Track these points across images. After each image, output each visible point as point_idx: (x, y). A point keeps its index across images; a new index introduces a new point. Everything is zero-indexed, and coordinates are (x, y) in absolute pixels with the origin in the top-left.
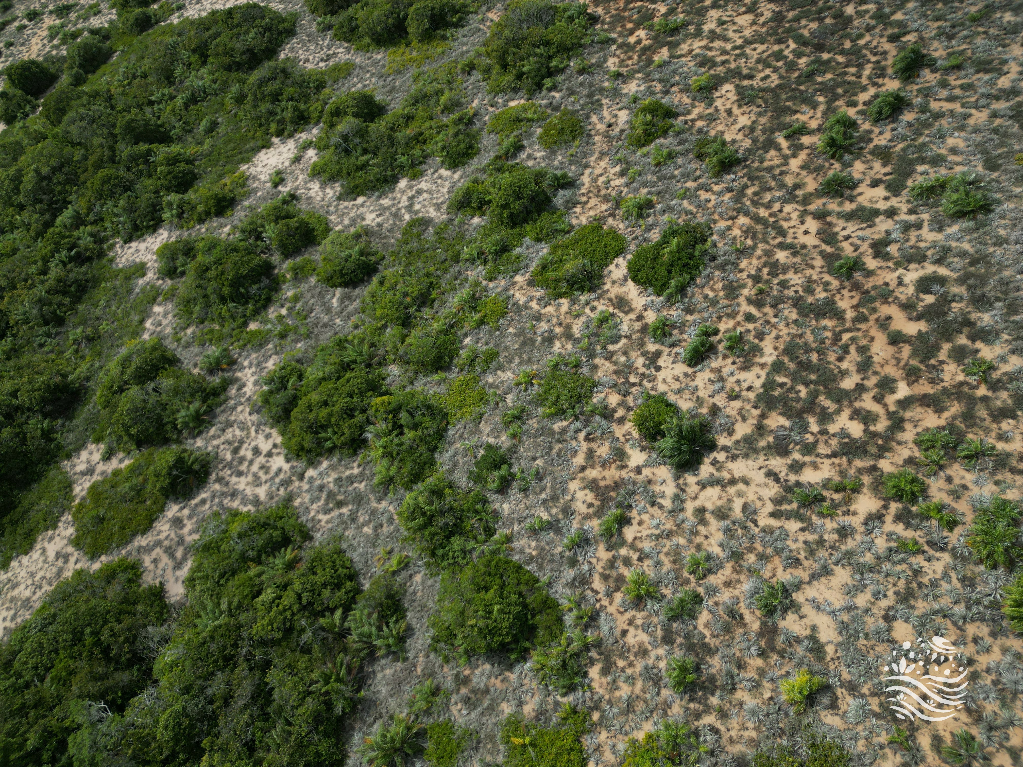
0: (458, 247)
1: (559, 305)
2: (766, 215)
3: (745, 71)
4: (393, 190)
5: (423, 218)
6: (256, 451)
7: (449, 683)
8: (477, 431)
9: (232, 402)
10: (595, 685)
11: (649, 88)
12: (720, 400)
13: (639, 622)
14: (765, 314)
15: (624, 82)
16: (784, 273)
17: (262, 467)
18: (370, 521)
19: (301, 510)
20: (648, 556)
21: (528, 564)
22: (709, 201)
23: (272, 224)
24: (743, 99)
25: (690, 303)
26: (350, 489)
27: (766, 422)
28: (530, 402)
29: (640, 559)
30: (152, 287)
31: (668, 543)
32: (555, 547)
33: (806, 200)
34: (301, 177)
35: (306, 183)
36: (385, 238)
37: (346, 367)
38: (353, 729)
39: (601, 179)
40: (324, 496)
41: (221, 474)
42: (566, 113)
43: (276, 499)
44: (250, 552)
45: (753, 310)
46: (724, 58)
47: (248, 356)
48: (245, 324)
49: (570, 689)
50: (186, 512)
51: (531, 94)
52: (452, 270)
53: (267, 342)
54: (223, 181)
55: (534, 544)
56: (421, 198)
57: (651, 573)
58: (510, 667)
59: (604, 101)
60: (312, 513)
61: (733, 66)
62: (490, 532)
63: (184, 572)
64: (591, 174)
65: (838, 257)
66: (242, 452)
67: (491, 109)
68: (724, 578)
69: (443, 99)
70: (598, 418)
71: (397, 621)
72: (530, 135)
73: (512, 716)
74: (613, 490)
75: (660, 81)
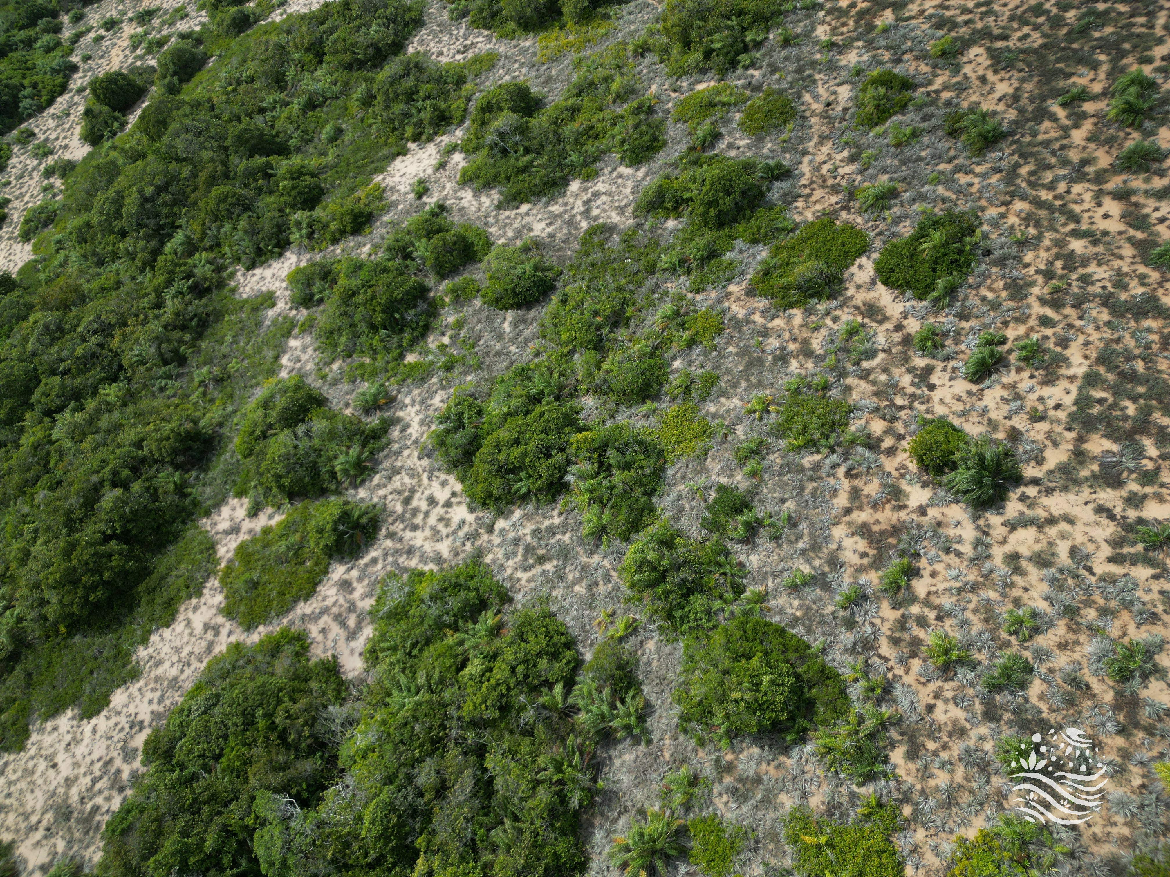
0: (652, 256)
1: (790, 317)
2: (1050, 197)
3: (996, 31)
4: (563, 194)
5: (604, 225)
6: (432, 501)
7: (708, 770)
8: (703, 470)
9: (396, 446)
10: (901, 772)
11: (874, 57)
12: (1020, 422)
13: (949, 694)
14: (1066, 317)
15: (840, 53)
16: (1085, 266)
17: (441, 519)
18: (581, 579)
19: (495, 568)
20: (949, 614)
21: (793, 627)
22: (971, 185)
23: (424, 240)
24: (999, 63)
25: (964, 307)
26: (552, 541)
27: (1085, 446)
28: (769, 434)
29: (939, 618)
30: (286, 318)
31: (974, 598)
32: (825, 606)
33: (1100, 178)
34: (448, 186)
35: (455, 192)
36: (559, 250)
37: (537, 399)
38: (592, 825)
39: (825, 168)
40: (521, 550)
41: (392, 528)
42: (770, 93)
43: (462, 555)
44: (446, 618)
45: (1049, 312)
46: (966, 17)
47: (410, 392)
48: (402, 356)
49: (870, 777)
50: (355, 573)
51: (723, 74)
52: (647, 284)
53: (430, 376)
54: (356, 195)
55: (796, 603)
56: (599, 202)
57: (956, 635)
58: (786, 751)
59: (817, 77)
60: (509, 571)
61: (979, 25)
62: (739, 590)
63: (360, 643)
64: (811, 161)
65: (1154, 244)
66: (415, 503)
67: (674, 95)
68: (1057, 639)
69: (615, 86)
70: (860, 449)
71: (633, 697)
72: (727, 122)
73: (796, 809)
74: (892, 535)
75: (888, 48)
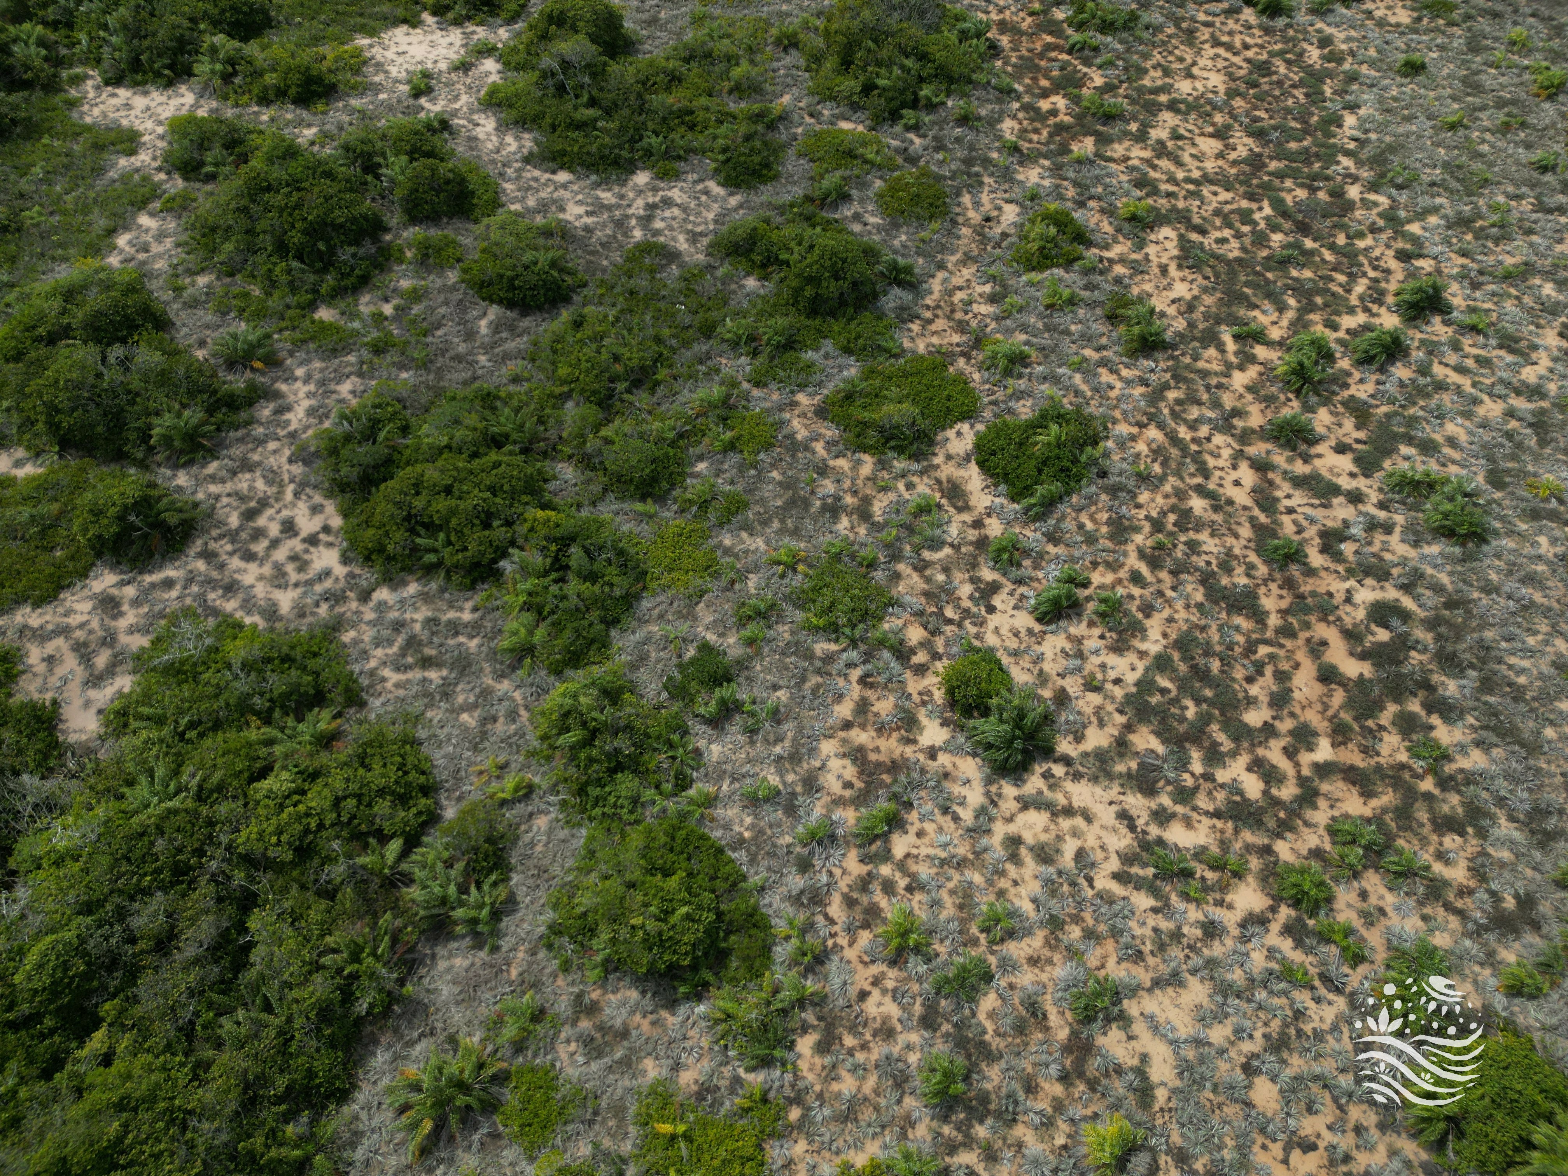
0: (715, 315)
1: (859, 463)
2: (1188, 437)
3: (1196, 220)
4: (623, 183)
5: (664, 247)
6: (289, 528)
7: (563, 1006)
8: (689, 615)
9: (260, 430)
10: (803, 1065)
11: (1057, 186)
12: (1072, 684)
13: (890, 984)
14: (1159, 581)
15: (1021, 163)
16: (1197, 531)
17: (294, 558)
18: (475, 706)
19: (354, 652)
20: (922, 888)
21: (734, 850)
22: (1112, 388)
23: (404, 158)
24: (1186, 258)
25: (1057, 528)
26: (451, 642)
27: (1133, 738)
28: (786, 598)
29: (909, 889)
30: (146, 179)
31: (956, 876)
32: (782, 834)
33: (1245, 437)
34: (464, 98)
35: (472, 111)
36: (592, 253)
37: (497, 442)
38: (376, 1042)
39: (959, 296)
40: (400, 640)
41: (212, 545)
42: (925, 173)
43: (309, 619)
44: (257, 700)
45: (1144, 570)
46: (1171, 188)
47: (308, 361)
48: (312, 306)
49: (766, 1062)
50: (130, 591)
51: (877, 122)
52: (696, 347)
53: (347, 349)
54: (321, 49)
55: (748, 820)
56: (667, 214)
57: (922, 914)
58: (672, 1005)
59: (987, 180)
60: (373, 663)
61: (1181, 204)
62: (683, 783)
63: (104, 695)
64: (945, 280)
65: (1274, 535)
66: (261, 521)
67: (809, 120)
68: (1030, 951)
69: (737, 72)
70: (886, 654)
71: (495, 884)
72: (863, 185)
73: (658, 1082)
74: (888, 771)
75: (1076, 184)
